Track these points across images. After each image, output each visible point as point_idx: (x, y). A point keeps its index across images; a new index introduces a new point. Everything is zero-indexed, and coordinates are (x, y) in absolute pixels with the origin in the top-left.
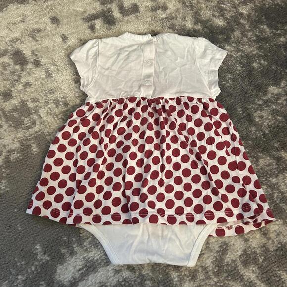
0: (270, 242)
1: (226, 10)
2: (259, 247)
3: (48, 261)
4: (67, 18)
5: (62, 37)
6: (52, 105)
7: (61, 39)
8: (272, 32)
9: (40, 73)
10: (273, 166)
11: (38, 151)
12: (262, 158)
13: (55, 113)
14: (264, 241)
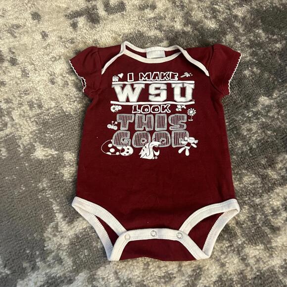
0: (249, 268)
1: (219, 12)
2: (236, 274)
3: (8, 275)
4: (49, 15)
5: (42, 34)
6: (26, 107)
7: (41, 37)
8: (268, 37)
9: (15, 72)
10: (258, 184)
11: (7, 156)
12: (247, 175)
13: (28, 116)
14: (242, 267)
